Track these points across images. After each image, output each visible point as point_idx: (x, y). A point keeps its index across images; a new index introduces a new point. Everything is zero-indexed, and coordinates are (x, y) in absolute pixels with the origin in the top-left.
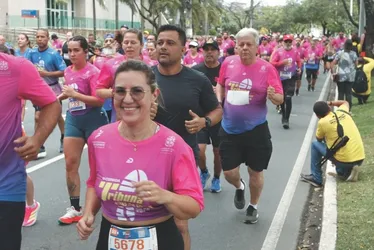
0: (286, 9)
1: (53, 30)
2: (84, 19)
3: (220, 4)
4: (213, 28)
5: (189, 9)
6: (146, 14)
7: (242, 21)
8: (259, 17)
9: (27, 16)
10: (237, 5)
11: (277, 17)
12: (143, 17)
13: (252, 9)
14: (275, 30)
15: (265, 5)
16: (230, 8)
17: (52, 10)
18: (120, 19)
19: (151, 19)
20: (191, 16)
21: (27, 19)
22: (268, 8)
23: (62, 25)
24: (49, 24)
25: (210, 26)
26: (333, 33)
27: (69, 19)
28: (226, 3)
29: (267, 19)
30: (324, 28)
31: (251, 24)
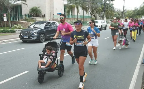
0: (134, 11)
2: (74, 15)
3: (114, 10)
4: (112, 17)
5: (105, 12)
7: (121, 15)
8: (126, 14)
9: (59, 15)
10: (119, 10)
11: (131, 14)
12: (91, 14)
13: (124, 11)
15: (128, 10)
17: (66, 13)
18: (85, 15)
19: (94, 15)
20: (105, 14)
23: (68, 17)
27: (71, 15)
28: (116, 10)
29: (128, 14)
31: (123, 16)
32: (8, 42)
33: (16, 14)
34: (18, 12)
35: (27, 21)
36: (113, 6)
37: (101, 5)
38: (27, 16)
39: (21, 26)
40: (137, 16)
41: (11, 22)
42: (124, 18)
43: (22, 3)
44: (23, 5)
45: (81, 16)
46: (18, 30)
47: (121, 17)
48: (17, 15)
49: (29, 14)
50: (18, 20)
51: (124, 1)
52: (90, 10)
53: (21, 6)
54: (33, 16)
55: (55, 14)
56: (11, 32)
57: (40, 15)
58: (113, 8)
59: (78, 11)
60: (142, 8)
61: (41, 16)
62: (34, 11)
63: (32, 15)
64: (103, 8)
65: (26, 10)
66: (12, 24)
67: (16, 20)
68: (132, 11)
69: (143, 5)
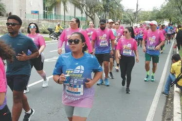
1: (46, 20)
2: (60, 16)
3: (122, 10)
5: (108, 12)
6: (88, 13)
7: (132, 18)
8: (140, 16)
10: (131, 11)
11: (148, 16)
12: (87, 15)
13: (137, 12)
15: (143, 11)
16: (127, 12)
17: (46, 11)
18: (76, 16)
19: (91, 16)
20: (109, 14)
21: (35, 15)
22: (144, 12)
23: (50, 18)
24: (44, 18)
25: (117, 20)
26: (174, 23)
27: (54, 16)
28: (125, 9)
29: (144, 17)
30: (170, 21)
31: (136, 19)
36: (121, 3)
42: (137, 22)
45: (70, 17)
47: (132, 21)
52: (85, 8)
55: (29, 12)
57: (3, 13)
58: (120, 6)
59: (65, 9)
60: (164, 8)
61: (5, 15)
64: (105, 7)
68: (150, 12)
69: (166, 4)
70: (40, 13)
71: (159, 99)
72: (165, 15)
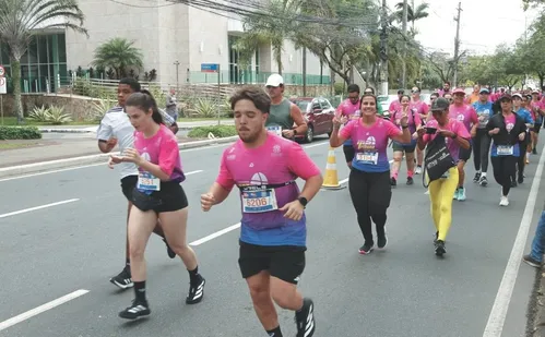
0: (500, 55)
3: (418, 58)
4: (412, 81)
5: (384, 61)
7: (445, 73)
8: (465, 68)
9: (208, 70)
10: (440, 56)
11: (485, 68)
12: (333, 69)
13: (457, 59)
14: (482, 82)
15: (472, 55)
16: (431, 59)
17: (235, 65)
18: (307, 73)
19: (342, 71)
20: (386, 68)
21: (209, 74)
22: (475, 59)
23: (246, 80)
24: (232, 80)
25: (408, 80)
27: (254, 74)
28: (426, 53)
29: (474, 70)
30: (542, 79)
31: (455, 76)
32: (11, 175)
33: (44, 69)
34: (51, 61)
35: (87, 95)
36: (416, 38)
37: (372, 33)
38: (88, 75)
39: (63, 113)
40: (509, 78)
41: (25, 98)
42: (457, 83)
43: (67, 25)
44: (70, 33)
45: (293, 76)
46: (50, 128)
48: (46, 72)
49: (95, 68)
50: (53, 91)
51: (458, 20)
52: (328, 54)
53: (62, 37)
54: (111, 75)
55: (195, 67)
56: (25, 138)
57: (137, 72)
58: (416, 46)
60: (525, 47)
61: (142, 75)
62: (114, 56)
63: (107, 69)
64: (377, 49)
65: (80, 53)
66: (28, 104)
67: (44, 89)
68: (489, 58)
69: (529, 36)
70: (221, 69)
71: (519, 274)
72: (528, 63)
